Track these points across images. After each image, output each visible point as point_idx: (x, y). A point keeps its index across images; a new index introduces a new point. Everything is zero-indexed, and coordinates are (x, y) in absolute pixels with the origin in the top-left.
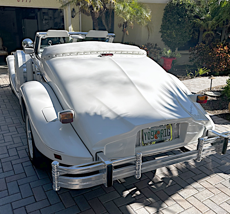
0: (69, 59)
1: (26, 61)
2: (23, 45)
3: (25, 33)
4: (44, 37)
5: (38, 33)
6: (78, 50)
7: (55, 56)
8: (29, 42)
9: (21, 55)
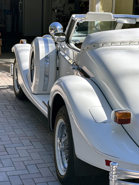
0: (118, 50)
1: (50, 52)
2: (50, 31)
3: (22, 12)
4: (81, 21)
5: (74, 16)
6: (130, 39)
7: (101, 45)
8: (58, 27)
9: (43, 44)
